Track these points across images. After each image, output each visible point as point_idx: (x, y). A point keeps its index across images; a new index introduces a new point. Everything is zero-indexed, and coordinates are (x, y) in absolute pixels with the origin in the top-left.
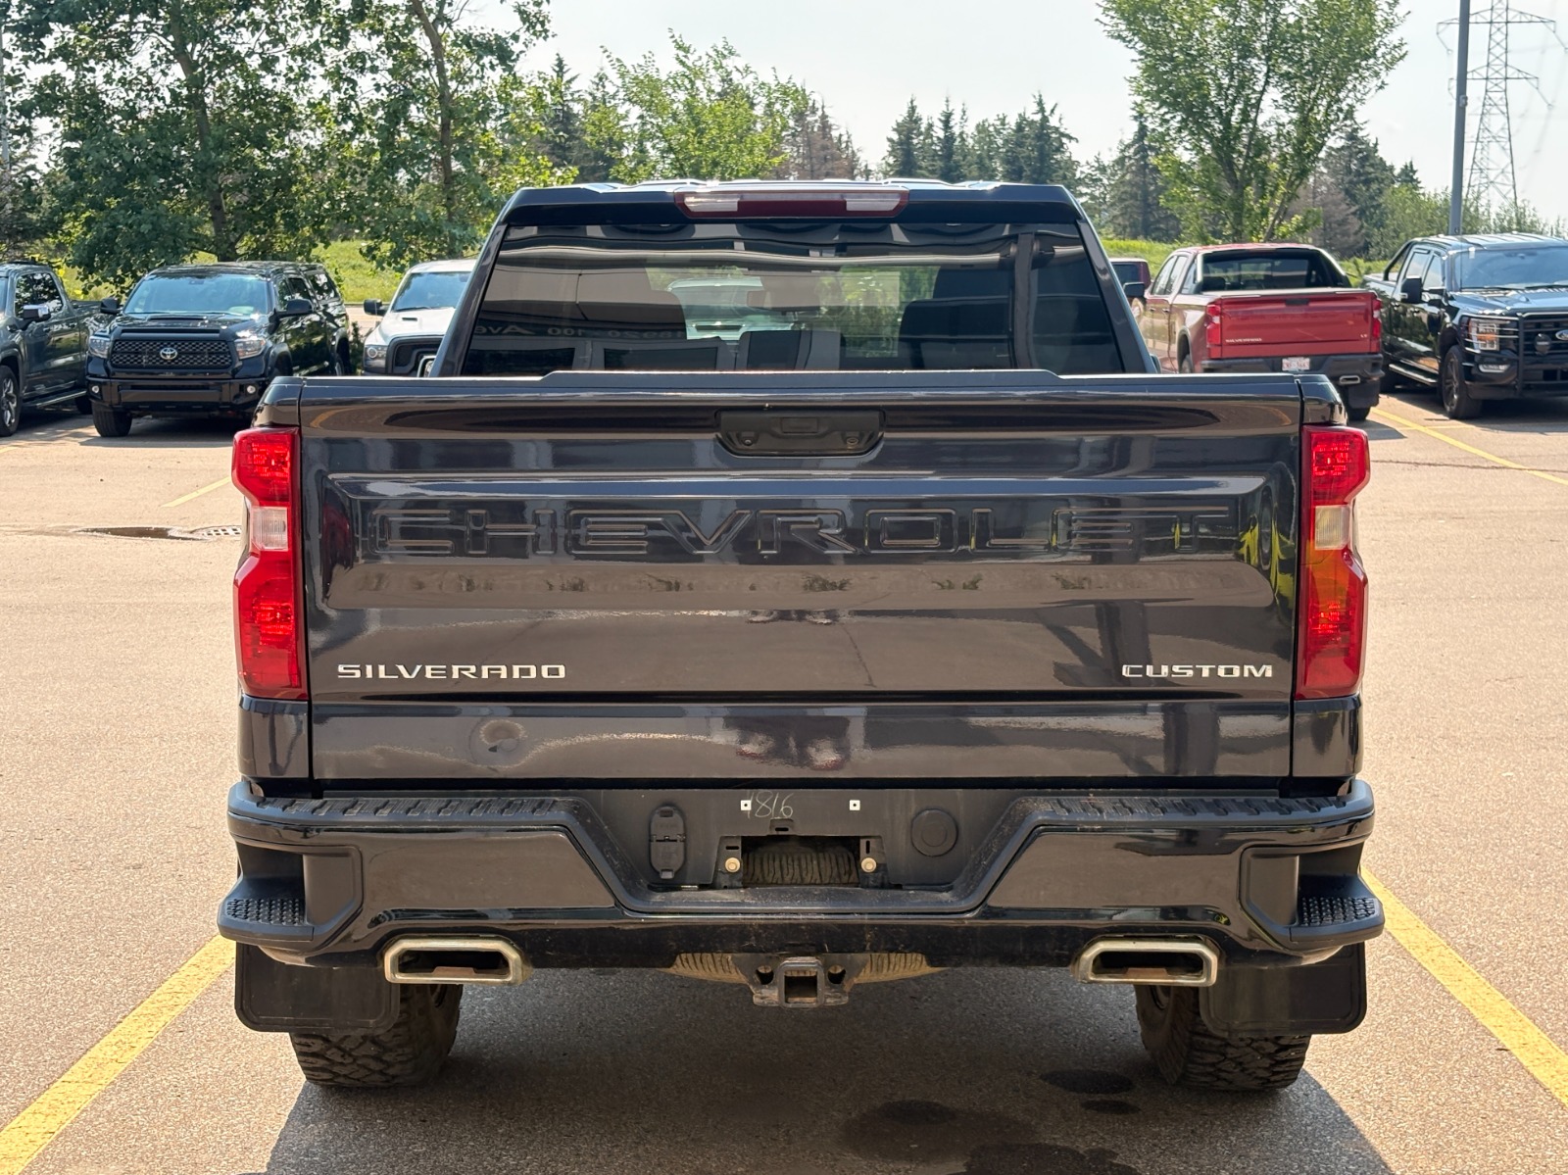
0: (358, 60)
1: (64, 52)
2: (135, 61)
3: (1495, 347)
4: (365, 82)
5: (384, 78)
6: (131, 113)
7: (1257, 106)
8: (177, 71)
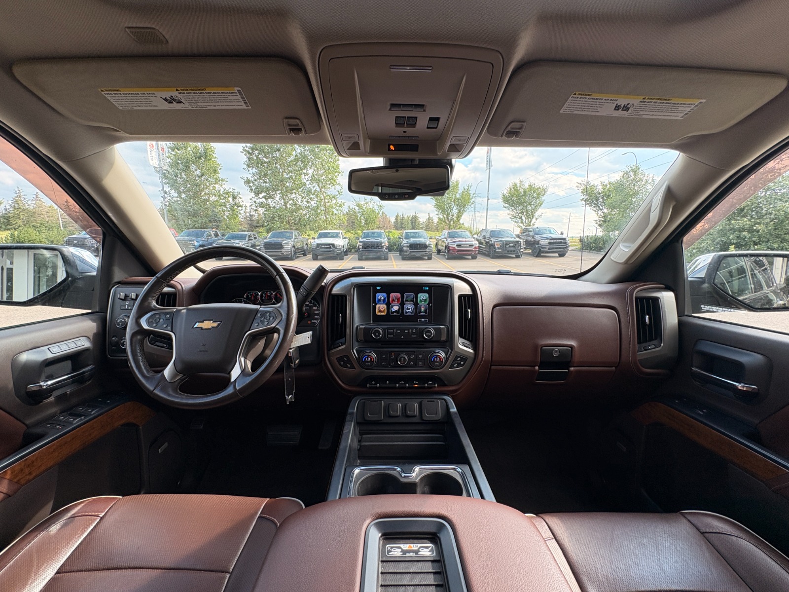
0: (311, 199)
1: (263, 197)
2: (276, 199)
3: (499, 247)
4: (312, 203)
5: (315, 202)
6: (275, 207)
7: (452, 210)
8: (283, 201)
